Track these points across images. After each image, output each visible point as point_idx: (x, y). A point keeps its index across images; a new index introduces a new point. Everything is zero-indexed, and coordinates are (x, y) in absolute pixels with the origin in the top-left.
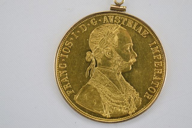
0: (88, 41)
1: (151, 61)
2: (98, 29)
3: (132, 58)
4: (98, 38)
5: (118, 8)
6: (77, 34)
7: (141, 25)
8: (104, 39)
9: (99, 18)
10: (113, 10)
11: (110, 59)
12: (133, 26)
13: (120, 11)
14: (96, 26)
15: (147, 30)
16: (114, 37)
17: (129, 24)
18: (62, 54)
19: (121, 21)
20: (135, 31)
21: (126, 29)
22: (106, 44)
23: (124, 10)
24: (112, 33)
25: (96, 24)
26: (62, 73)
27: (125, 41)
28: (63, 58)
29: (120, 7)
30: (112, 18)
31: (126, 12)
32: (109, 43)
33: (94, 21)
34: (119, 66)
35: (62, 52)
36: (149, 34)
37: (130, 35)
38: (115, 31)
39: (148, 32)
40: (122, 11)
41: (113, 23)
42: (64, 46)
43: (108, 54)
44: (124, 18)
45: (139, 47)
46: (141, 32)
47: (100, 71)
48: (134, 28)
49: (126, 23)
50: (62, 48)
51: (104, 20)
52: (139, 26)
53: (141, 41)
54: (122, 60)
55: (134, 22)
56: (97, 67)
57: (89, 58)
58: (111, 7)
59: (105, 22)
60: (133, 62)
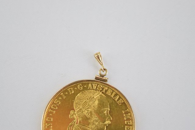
0: (73, 102)
1: (123, 125)
2: (83, 93)
3: (107, 120)
4: (82, 100)
5: (101, 78)
6: (65, 95)
7: (118, 95)
8: (87, 102)
9: (85, 84)
10: (97, 79)
11: (89, 119)
12: (111, 94)
13: (102, 81)
14: (82, 91)
15: (123, 100)
16: (95, 101)
17: (109, 93)
18: (50, 110)
19: (103, 89)
20: (113, 99)
21: (106, 96)
22: (87, 106)
23: (106, 81)
24: (94, 97)
25: (81, 89)
26: (47, 125)
27: (103, 105)
28: (50, 113)
29: (103, 78)
30: (95, 85)
31: (107, 83)
32: (90, 106)
33: (80, 86)
34: (96, 126)
35: (51, 108)
36: (124, 103)
37: (108, 102)
38: (97, 96)
39: (124, 101)
40: (104, 81)
41: (96, 90)
42: (53, 103)
43: (88, 114)
44: (105, 87)
45: (115, 112)
46: (118, 100)
47: (79, 128)
48: (112, 96)
49: (106, 91)
50: (52, 105)
51: (89, 87)
52: (116, 95)
53: (117, 108)
54: (99, 121)
55: (113, 91)
56: (78, 124)
57: (72, 115)
58: (96, 77)
59: (90, 88)
60: (108, 124)
